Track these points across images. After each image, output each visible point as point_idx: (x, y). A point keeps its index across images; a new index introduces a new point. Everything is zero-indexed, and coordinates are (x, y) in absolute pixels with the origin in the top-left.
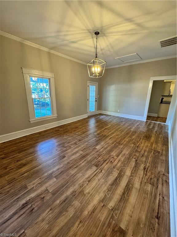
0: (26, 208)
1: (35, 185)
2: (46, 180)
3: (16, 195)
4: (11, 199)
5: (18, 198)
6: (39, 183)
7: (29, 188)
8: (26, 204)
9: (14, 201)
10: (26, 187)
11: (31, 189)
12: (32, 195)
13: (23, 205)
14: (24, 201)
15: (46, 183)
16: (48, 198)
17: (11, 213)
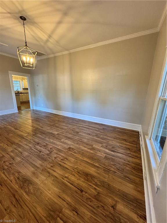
0: (113, 150)
1: (102, 153)
2: (96, 149)
3: (112, 158)
4: (115, 159)
5: (113, 156)
6: (100, 152)
7: (105, 155)
8: (112, 151)
9: (115, 157)
10: (106, 157)
11: (105, 154)
12: (107, 151)
13: (113, 152)
14: (112, 153)
15: (98, 149)
16: (105, 145)
17: (119, 154)
